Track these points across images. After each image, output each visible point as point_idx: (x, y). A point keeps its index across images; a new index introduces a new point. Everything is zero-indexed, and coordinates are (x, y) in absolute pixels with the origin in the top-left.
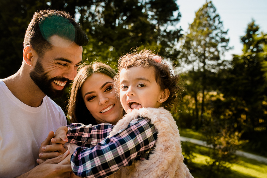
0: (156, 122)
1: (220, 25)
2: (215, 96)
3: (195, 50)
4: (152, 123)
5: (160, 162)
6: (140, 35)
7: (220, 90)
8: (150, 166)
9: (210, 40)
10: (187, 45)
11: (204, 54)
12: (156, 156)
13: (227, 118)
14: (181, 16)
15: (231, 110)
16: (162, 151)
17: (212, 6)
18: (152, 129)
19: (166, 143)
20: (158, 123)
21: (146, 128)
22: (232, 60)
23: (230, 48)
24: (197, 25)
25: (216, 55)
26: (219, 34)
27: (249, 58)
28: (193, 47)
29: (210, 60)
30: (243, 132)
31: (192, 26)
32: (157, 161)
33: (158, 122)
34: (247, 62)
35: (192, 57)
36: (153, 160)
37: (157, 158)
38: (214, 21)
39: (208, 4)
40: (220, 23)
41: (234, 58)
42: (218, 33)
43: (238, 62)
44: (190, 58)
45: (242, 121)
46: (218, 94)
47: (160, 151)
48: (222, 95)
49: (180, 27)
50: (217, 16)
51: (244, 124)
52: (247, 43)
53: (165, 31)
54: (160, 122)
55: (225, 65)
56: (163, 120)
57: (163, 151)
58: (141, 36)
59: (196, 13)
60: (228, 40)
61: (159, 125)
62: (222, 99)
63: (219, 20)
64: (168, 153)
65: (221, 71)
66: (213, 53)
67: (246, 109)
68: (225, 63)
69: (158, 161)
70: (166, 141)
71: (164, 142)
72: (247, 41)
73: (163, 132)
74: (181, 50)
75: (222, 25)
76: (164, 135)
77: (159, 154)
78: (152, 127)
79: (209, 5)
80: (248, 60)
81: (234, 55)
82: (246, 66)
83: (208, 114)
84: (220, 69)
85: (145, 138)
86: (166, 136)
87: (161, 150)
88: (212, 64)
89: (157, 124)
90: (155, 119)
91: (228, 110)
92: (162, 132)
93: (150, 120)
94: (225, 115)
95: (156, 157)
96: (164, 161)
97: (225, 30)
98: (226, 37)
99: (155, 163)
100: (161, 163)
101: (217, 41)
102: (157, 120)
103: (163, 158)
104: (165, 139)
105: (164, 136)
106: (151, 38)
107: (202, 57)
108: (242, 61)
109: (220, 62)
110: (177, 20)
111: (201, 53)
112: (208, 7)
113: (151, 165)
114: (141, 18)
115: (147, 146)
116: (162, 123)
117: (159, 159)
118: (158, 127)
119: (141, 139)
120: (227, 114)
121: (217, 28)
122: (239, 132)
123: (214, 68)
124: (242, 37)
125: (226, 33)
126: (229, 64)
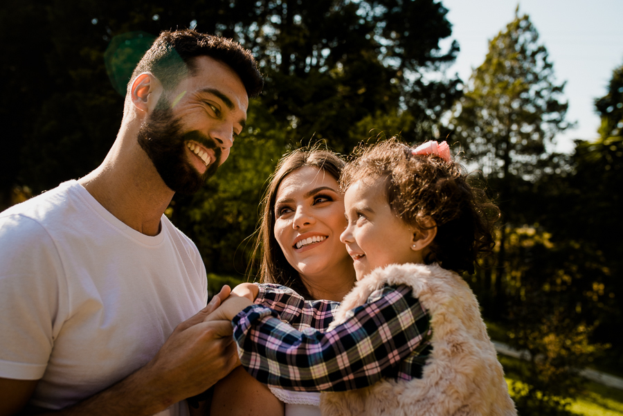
0: (423, 294)
1: (546, 72)
2: (532, 237)
3: (487, 129)
4: (416, 295)
5: (448, 382)
6: (362, 91)
7: (542, 223)
8: (428, 392)
9: (521, 107)
10: (468, 118)
11: (506, 139)
12: (438, 368)
13: (558, 289)
14: (458, 49)
15: (567, 272)
16: (446, 355)
17: (528, 28)
18: (414, 311)
19: (453, 336)
20: (428, 296)
21: (400, 309)
22: (574, 153)
23: (569, 126)
24: (492, 69)
25: (534, 141)
26: (544, 93)
27: (613, 148)
28: (480, 122)
29: (520, 154)
30: (597, 323)
31: (480, 73)
32: (441, 378)
33: (427, 293)
34: (609, 158)
35: (478, 144)
36: (431, 377)
37: (440, 372)
38: (534, 62)
39: (519, 21)
40: (548, 66)
41: (577, 149)
42: (542, 89)
43: (587, 158)
44: (473, 148)
45: (595, 298)
46: (538, 233)
47: (443, 357)
48: (547, 236)
49: (457, 74)
50: (542, 49)
51: (600, 305)
52: (611, 114)
53: (418, 82)
54: (433, 294)
55: (557, 166)
56: (439, 289)
57: (449, 356)
58: (363, 94)
59: (490, 42)
60: (564, 108)
61: (430, 300)
62: (549, 245)
63: (544, 59)
64: (461, 359)
65: (546, 178)
66: (527, 136)
67: (606, 270)
68: (556, 160)
69: (444, 380)
70: (451, 332)
71: (449, 335)
72: (610, 109)
73: (441, 314)
74: (451, 127)
75: (552, 72)
76: (445, 320)
77: (443, 363)
78: (413, 307)
79: (523, 24)
80: (612, 153)
81: (578, 142)
82: (607, 168)
83: (514, 278)
84: (544, 175)
85: (396, 332)
86: (451, 322)
87: (444, 354)
88: (524, 162)
89: (427, 300)
90: (421, 287)
91: (561, 272)
92: (439, 314)
93: (411, 289)
94: (553, 283)
95: (437, 371)
96: (455, 377)
97: (557, 84)
98: (561, 99)
99: (437, 383)
100: (450, 383)
101: (538, 108)
102: (426, 288)
103: (453, 370)
104: (448, 330)
105: (446, 323)
106: (386, 99)
107: (501, 144)
108: (598, 156)
109: (544, 156)
110: (449, 58)
111: (501, 136)
112: (520, 30)
113: (429, 388)
114: (364, 53)
115: (403, 348)
116: (436, 296)
117: (445, 373)
118: (428, 304)
119: (389, 334)
120: (559, 281)
121: (539, 77)
122: (589, 324)
123: (529, 172)
124: (598, 99)
125: (559, 89)
126: (567, 162)
